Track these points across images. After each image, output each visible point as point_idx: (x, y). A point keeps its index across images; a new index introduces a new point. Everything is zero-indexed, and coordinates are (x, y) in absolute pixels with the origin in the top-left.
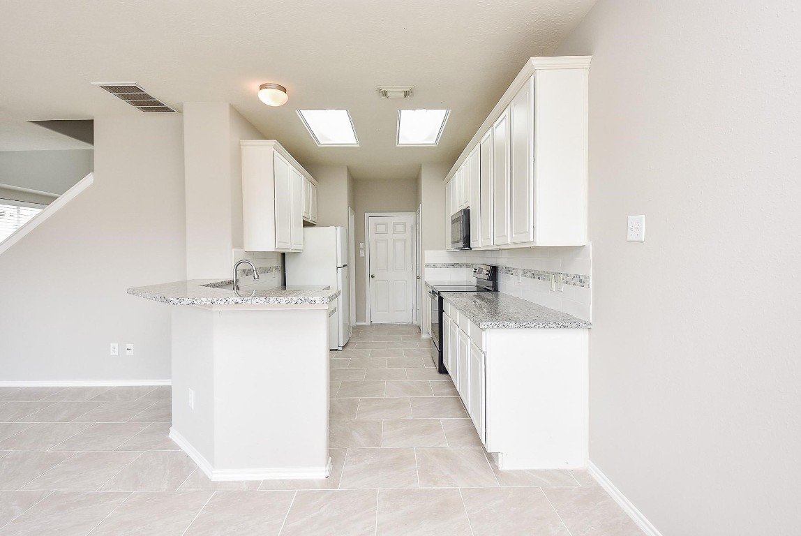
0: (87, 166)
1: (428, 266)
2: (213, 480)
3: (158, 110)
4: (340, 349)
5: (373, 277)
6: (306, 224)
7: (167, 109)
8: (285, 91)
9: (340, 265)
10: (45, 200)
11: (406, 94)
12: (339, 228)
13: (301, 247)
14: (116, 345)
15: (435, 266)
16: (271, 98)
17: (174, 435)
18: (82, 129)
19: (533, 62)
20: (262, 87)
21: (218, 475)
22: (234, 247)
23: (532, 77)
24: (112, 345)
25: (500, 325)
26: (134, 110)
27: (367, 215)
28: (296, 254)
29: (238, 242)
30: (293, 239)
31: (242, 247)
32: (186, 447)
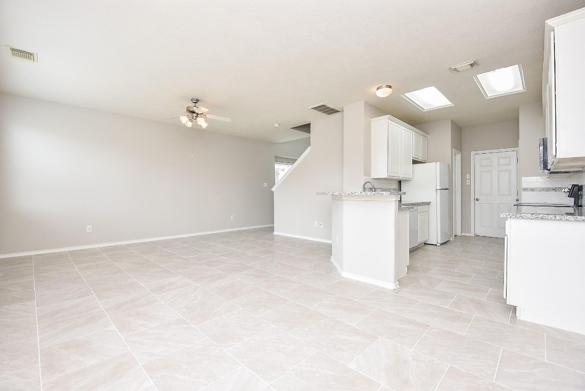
0: (307, 143)
1: (525, 190)
2: (342, 276)
3: (334, 112)
4: (438, 245)
5: (477, 200)
6: (415, 162)
7: (337, 111)
8: (390, 87)
9: (438, 188)
10: (292, 161)
11: (472, 65)
12: (438, 163)
13: (411, 177)
14: (317, 222)
15: (532, 190)
16: (383, 93)
17: (332, 259)
18: (306, 128)
19: (549, 23)
20: (378, 89)
21: (345, 274)
22: (365, 175)
23: (552, 33)
24: (315, 222)
25: (518, 216)
26: (325, 115)
27: (473, 153)
28: (407, 181)
29: (367, 172)
30: (403, 170)
31: (370, 175)
32: (335, 264)
